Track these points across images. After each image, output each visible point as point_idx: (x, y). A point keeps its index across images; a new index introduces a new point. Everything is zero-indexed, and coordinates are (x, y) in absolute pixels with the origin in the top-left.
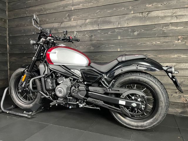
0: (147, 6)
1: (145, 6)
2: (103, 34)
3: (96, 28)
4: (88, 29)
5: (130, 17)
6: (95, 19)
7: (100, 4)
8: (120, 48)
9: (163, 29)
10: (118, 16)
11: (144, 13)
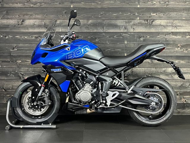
0: (151, 14)
1: (150, 14)
2: (108, 38)
3: (100, 30)
4: (91, 30)
5: (137, 23)
6: (99, 21)
7: (105, 6)
8: (127, 53)
9: (166, 37)
10: (124, 20)
11: (149, 21)
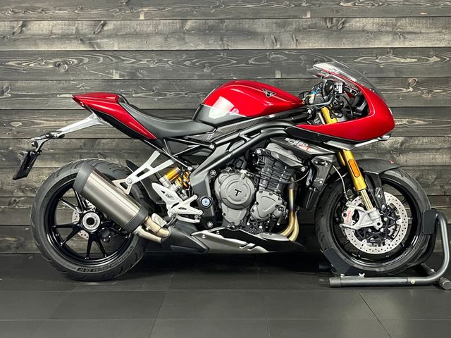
0: (342, 4)
1: (338, 4)
2: (234, 64)
3: (214, 45)
4: (190, 46)
5: (305, 26)
6: (211, 22)
9: (377, 61)
10: (274, 20)
